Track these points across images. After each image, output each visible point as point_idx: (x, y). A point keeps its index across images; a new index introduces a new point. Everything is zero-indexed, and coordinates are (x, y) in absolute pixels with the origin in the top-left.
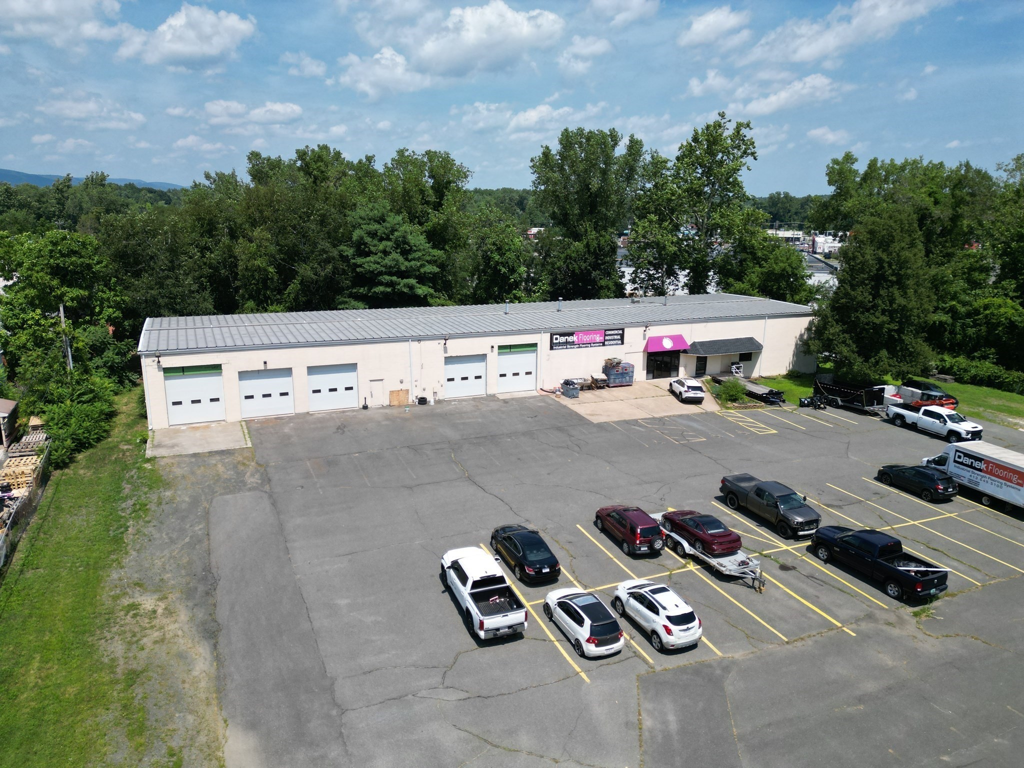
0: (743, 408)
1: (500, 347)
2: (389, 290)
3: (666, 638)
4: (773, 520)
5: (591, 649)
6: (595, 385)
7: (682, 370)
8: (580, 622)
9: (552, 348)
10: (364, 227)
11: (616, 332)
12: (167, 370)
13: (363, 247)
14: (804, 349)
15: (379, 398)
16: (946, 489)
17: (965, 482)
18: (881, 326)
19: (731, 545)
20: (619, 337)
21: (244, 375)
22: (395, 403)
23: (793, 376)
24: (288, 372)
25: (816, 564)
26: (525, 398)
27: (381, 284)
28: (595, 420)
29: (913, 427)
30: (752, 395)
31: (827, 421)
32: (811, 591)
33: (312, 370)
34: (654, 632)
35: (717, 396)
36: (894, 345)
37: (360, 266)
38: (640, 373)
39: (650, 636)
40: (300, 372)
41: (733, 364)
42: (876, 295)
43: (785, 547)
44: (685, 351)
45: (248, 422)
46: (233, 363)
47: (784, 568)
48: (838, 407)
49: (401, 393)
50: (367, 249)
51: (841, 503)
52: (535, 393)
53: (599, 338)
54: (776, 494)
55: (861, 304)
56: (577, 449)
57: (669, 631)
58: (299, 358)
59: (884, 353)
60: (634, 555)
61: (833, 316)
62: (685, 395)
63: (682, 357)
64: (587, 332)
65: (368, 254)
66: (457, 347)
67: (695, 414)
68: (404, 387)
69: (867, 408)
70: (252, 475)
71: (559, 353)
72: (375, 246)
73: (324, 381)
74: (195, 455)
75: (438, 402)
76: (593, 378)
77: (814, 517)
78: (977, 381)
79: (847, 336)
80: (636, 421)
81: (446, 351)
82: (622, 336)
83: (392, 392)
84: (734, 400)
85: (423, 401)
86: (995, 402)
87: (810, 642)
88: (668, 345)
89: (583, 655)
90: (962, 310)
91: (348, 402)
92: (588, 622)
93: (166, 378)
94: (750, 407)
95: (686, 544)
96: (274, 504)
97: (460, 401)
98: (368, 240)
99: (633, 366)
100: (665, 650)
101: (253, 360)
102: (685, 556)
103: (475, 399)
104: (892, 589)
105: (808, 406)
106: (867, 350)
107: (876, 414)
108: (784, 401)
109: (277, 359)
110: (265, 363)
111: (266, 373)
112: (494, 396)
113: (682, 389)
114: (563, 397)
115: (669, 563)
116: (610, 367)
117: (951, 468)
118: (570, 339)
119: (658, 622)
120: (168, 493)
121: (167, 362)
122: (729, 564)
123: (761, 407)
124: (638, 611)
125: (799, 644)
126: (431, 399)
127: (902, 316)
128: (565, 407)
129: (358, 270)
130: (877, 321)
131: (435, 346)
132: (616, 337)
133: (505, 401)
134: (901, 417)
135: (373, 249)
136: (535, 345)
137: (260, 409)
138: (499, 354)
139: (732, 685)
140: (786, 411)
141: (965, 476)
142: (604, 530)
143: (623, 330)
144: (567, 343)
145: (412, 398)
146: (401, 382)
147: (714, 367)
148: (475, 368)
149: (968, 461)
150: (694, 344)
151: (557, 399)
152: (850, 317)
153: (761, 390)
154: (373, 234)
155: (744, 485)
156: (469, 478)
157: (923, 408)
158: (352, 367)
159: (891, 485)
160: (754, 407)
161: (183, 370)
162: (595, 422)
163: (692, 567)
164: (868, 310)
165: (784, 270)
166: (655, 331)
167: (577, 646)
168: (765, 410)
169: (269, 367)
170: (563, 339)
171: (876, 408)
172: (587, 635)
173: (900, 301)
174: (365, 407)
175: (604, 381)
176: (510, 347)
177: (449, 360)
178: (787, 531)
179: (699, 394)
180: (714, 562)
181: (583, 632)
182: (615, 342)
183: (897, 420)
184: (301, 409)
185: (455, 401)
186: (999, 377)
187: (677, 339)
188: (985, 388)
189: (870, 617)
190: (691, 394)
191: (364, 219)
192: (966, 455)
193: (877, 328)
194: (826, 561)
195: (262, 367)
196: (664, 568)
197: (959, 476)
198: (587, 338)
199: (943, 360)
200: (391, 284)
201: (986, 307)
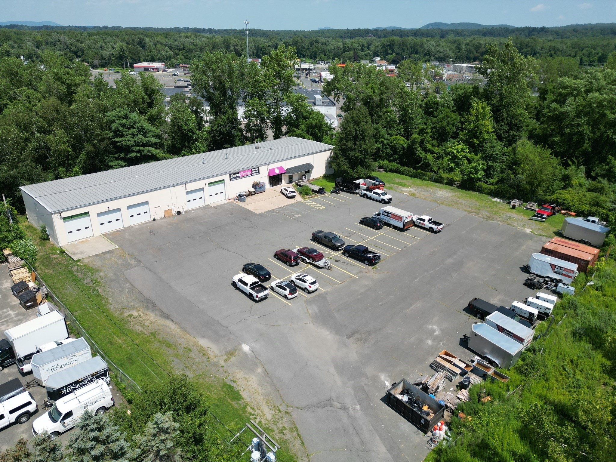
0: (311, 198)
1: (209, 184)
2: (139, 155)
3: (310, 289)
4: (331, 245)
5: (290, 296)
6: (250, 194)
7: (283, 181)
8: (285, 289)
9: (230, 180)
10: (118, 121)
11: (256, 169)
12: (64, 218)
13: (118, 132)
14: (329, 165)
15: (160, 215)
16: (380, 225)
17: (386, 221)
18: (358, 156)
19: (320, 257)
20: (257, 171)
21: (99, 215)
22: (167, 216)
23: (326, 177)
24: (119, 210)
25: (345, 258)
26: (223, 204)
27: (133, 151)
28: (258, 212)
29: (370, 198)
30: (313, 191)
31: (341, 199)
32: (345, 267)
33: (129, 207)
34: (306, 288)
35: (301, 193)
36: (362, 163)
37: (118, 142)
38: (268, 186)
39: (304, 290)
40: (124, 209)
41: (303, 176)
42: (355, 144)
43: (335, 254)
44: (284, 173)
45: (105, 235)
46: (93, 210)
47: (336, 261)
48: (344, 191)
49: (169, 211)
50: (120, 134)
51: (349, 235)
52: (226, 202)
53: (249, 173)
54: (331, 237)
55: (350, 148)
56: (256, 227)
57: (310, 287)
58: (122, 203)
59: (359, 166)
60: (291, 266)
61: (340, 153)
62: (289, 195)
63: (283, 176)
64: (244, 171)
65: (122, 136)
66: (191, 186)
67: (294, 204)
68: (169, 208)
69: (354, 191)
70: (131, 260)
71: (234, 182)
72: (125, 132)
73: (134, 211)
74: (97, 255)
75: (186, 212)
76: (249, 191)
77: (343, 243)
78: (392, 171)
79: (345, 161)
80: (273, 210)
81: (186, 189)
82: (259, 170)
83: (165, 211)
84: (307, 195)
85: (179, 213)
86: (397, 180)
87: (346, 282)
88: (277, 172)
89: (287, 299)
90: (385, 142)
91: (145, 219)
92: (288, 289)
93: (64, 222)
94: (313, 197)
95: (306, 259)
96: (150, 270)
97: (196, 210)
98: (121, 129)
99: (265, 184)
100: (309, 292)
101: (103, 207)
102: (307, 263)
103: (201, 208)
104: (366, 262)
105: (334, 193)
106: (353, 166)
107: (358, 193)
108: (325, 192)
109: (113, 205)
110: (109, 208)
111: (109, 212)
112: (208, 205)
113: (287, 193)
114: (239, 202)
115: (302, 266)
116: (255, 186)
117: (382, 217)
118: (238, 175)
119: (307, 285)
120: (102, 274)
121: (64, 215)
122: (321, 263)
123: (317, 196)
124: (299, 283)
125: (344, 283)
126: (181, 210)
127: (364, 152)
128: (242, 207)
129: (118, 144)
130: (356, 155)
131: (182, 187)
132: (256, 171)
133: (215, 208)
134: (366, 194)
135: (124, 133)
136: (224, 180)
137: (109, 228)
138: (209, 186)
139: (329, 298)
140: (326, 197)
141: (386, 219)
142: (278, 259)
143: (259, 168)
144: (236, 177)
145: (174, 212)
146: (168, 206)
147: (295, 178)
148: (200, 194)
149: (386, 214)
150: (287, 170)
151: (236, 203)
152: (346, 154)
153: (316, 188)
154: (123, 126)
155: (320, 234)
156: (221, 247)
157: (373, 191)
158: (147, 203)
159: (364, 225)
160: (315, 196)
161: (71, 217)
162: (258, 213)
163: (310, 266)
164: (353, 150)
165: (316, 123)
166: (271, 167)
167: (285, 297)
168: (318, 197)
169: (110, 209)
170: (235, 176)
171: (358, 191)
172: (288, 293)
173: (364, 146)
174: (154, 220)
175: (254, 192)
176: (213, 183)
177: (188, 193)
178: (335, 248)
179: (294, 194)
180: (316, 263)
181: (287, 292)
182: (256, 174)
183: (365, 196)
184: (126, 226)
185: (192, 210)
186: (399, 169)
187: (280, 168)
188: (395, 173)
189: (361, 272)
190: (291, 195)
191: (116, 117)
192: (386, 212)
193: (356, 158)
194: (348, 257)
195: (107, 210)
196: (301, 268)
197: (384, 219)
198: (244, 174)
199: (380, 163)
200: (139, 151)
201: (394, 140)
